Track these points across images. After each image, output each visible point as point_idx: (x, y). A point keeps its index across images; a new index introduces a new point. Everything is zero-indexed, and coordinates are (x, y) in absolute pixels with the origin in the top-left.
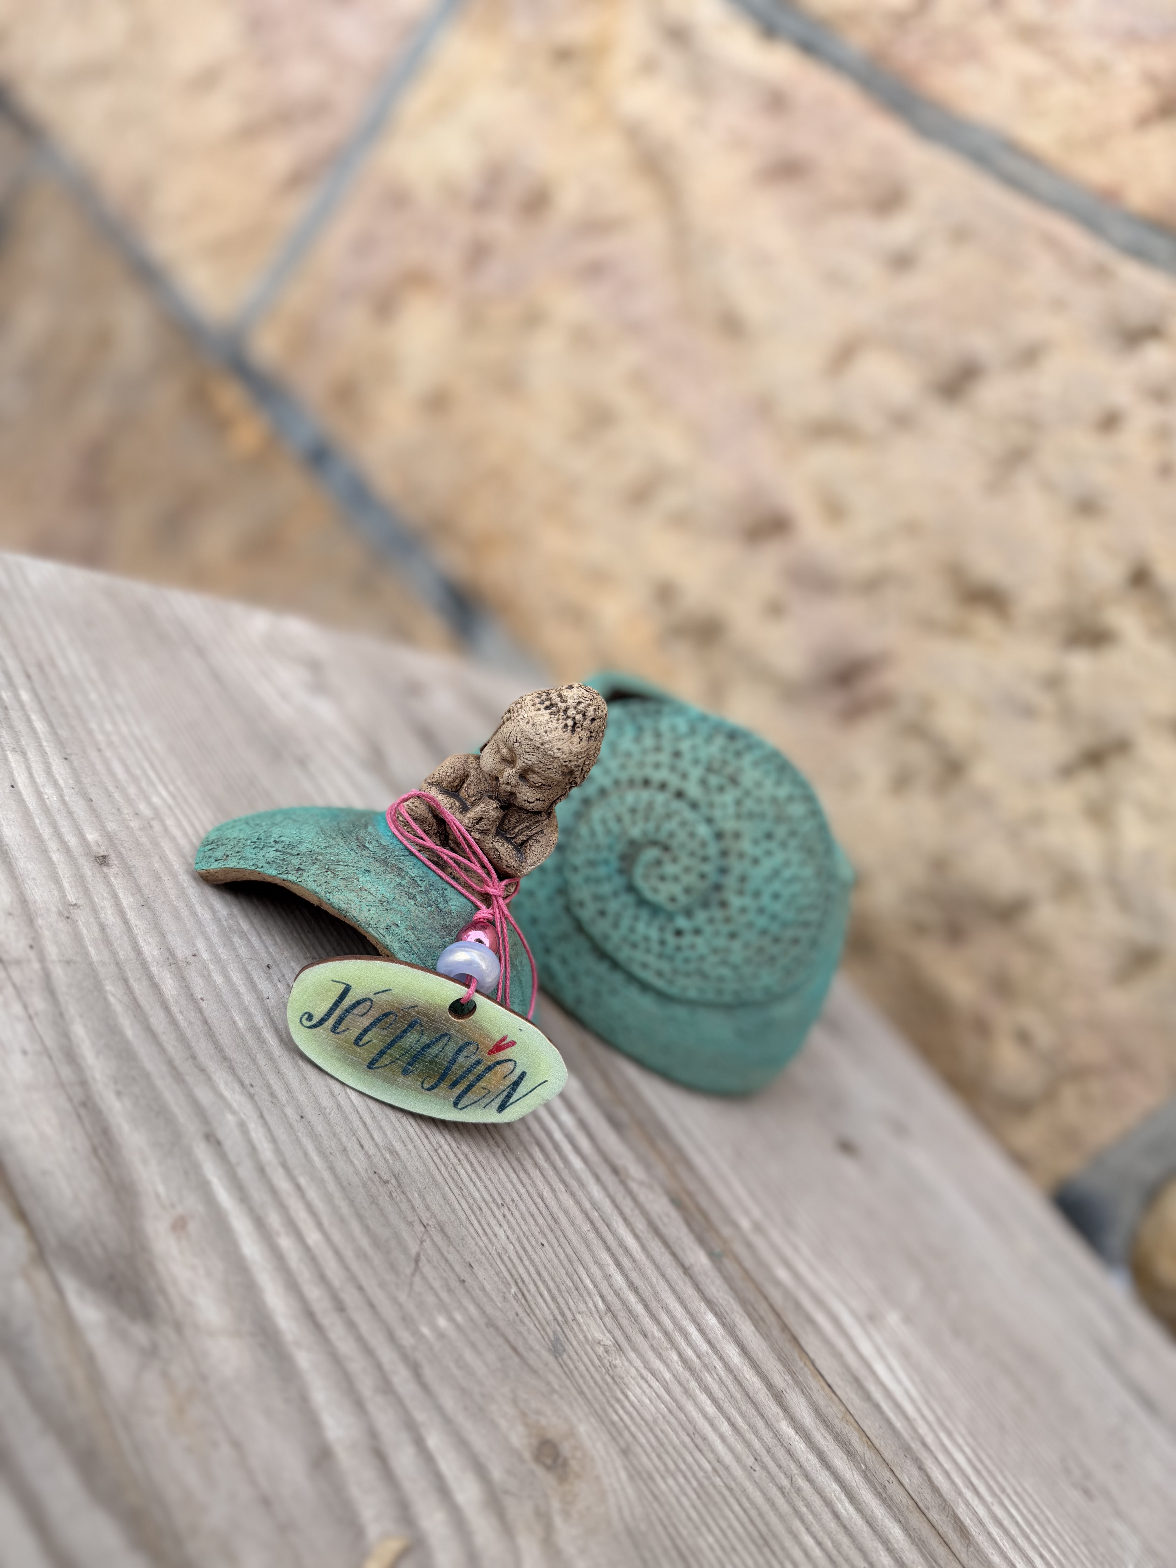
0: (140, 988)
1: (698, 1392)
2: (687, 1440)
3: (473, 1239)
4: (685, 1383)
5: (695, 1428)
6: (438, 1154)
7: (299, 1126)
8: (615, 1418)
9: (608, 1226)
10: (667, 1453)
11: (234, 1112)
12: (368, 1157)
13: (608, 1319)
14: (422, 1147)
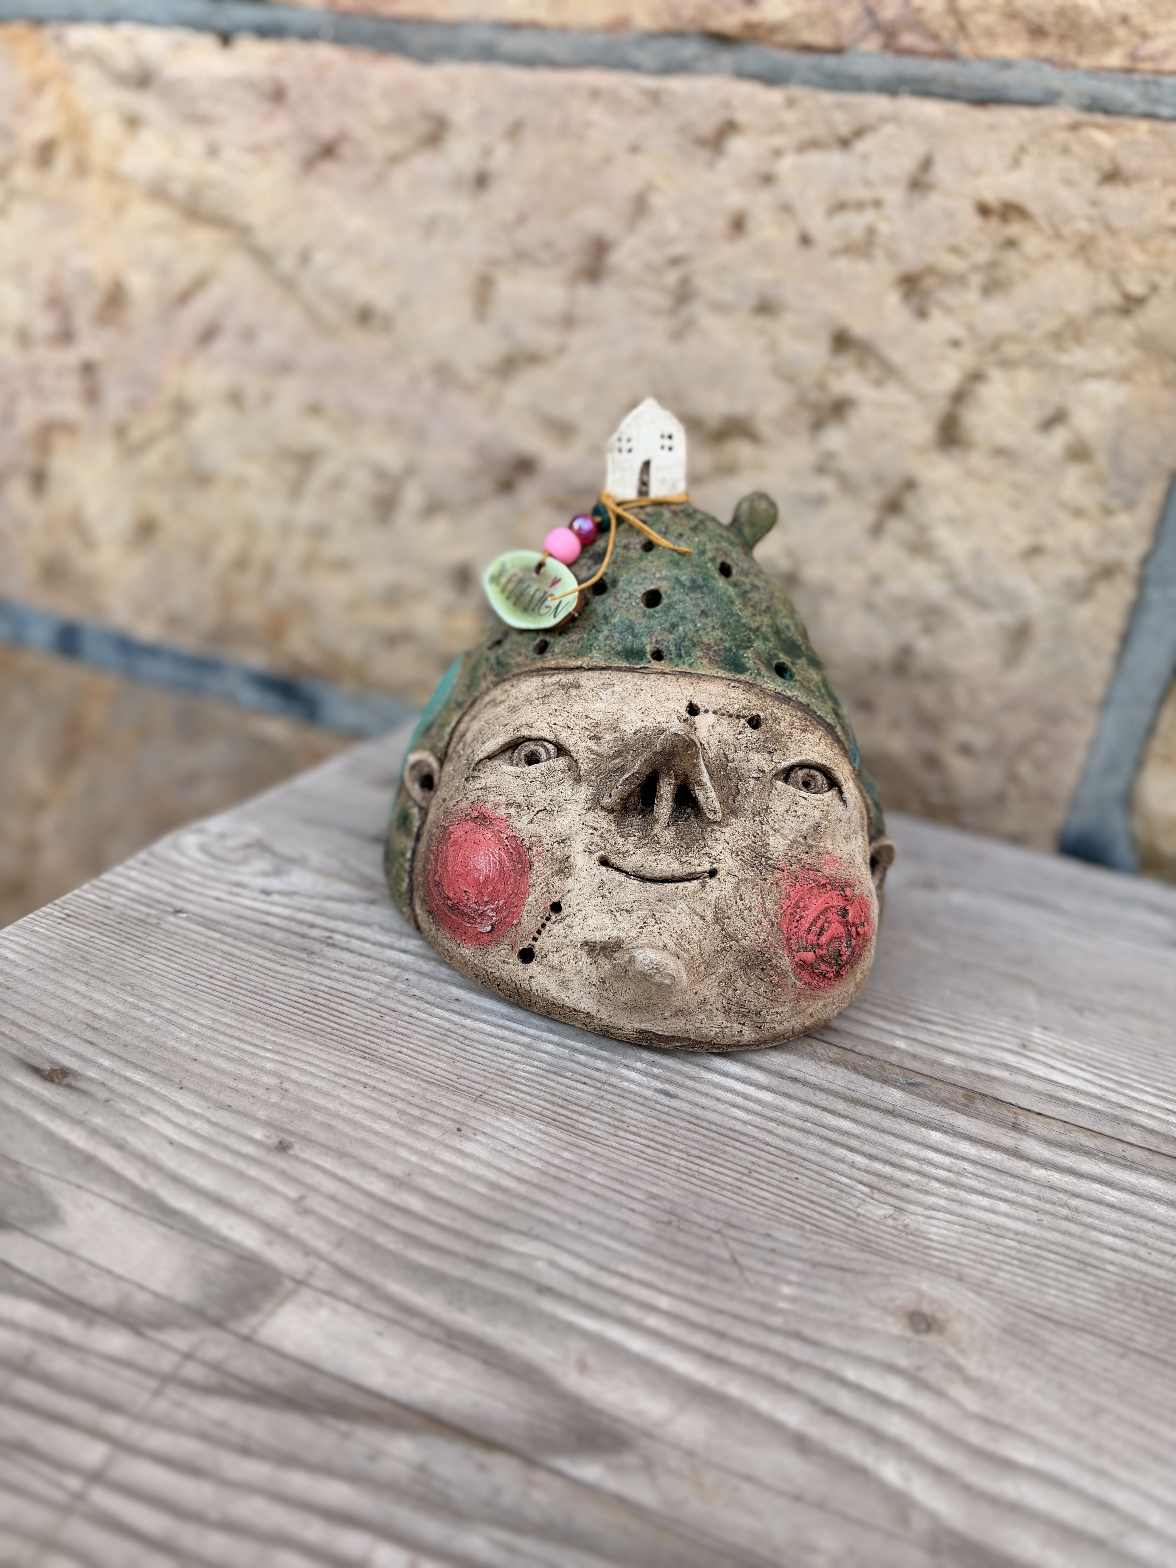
0: (398, 1222)
1: (968, 1197)
2: (988, 1236)
3: (753, 1214)
4: (956, 1198)
5: (986, 1224)
6: (682, 1172)
7: (584, 1232)
8: (936, 1261)
9: (823, 1127)
10: (983, 1256)
11: (538, 1258)
12: (643, 1214)
13: (877, 1195)
14: (669, 1177)
